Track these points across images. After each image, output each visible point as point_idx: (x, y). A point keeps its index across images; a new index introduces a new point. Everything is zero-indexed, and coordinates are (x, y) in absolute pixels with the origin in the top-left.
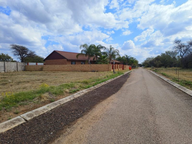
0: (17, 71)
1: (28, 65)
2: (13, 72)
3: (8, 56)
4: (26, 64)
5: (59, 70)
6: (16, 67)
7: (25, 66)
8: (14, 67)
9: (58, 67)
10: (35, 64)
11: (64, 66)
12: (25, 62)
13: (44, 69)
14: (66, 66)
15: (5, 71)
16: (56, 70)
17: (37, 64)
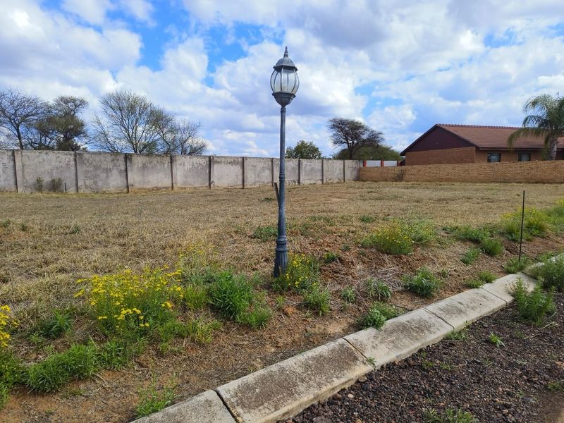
0: (343, 181)
1: (364, 166)
2: (338, 183)
3: (313, 147)
4: (362, 166)
5: (450, 179)
6: (342, 171)
7: (359, 170)
8: (338, 172)
9: (446, 169)
10: (378, 163)
11: (466, 166)
12: (359, 160)
13: (407, 177)
14: (476, 165)
15: (322, 180)
16: (441, 180)
17: (382, 164)
